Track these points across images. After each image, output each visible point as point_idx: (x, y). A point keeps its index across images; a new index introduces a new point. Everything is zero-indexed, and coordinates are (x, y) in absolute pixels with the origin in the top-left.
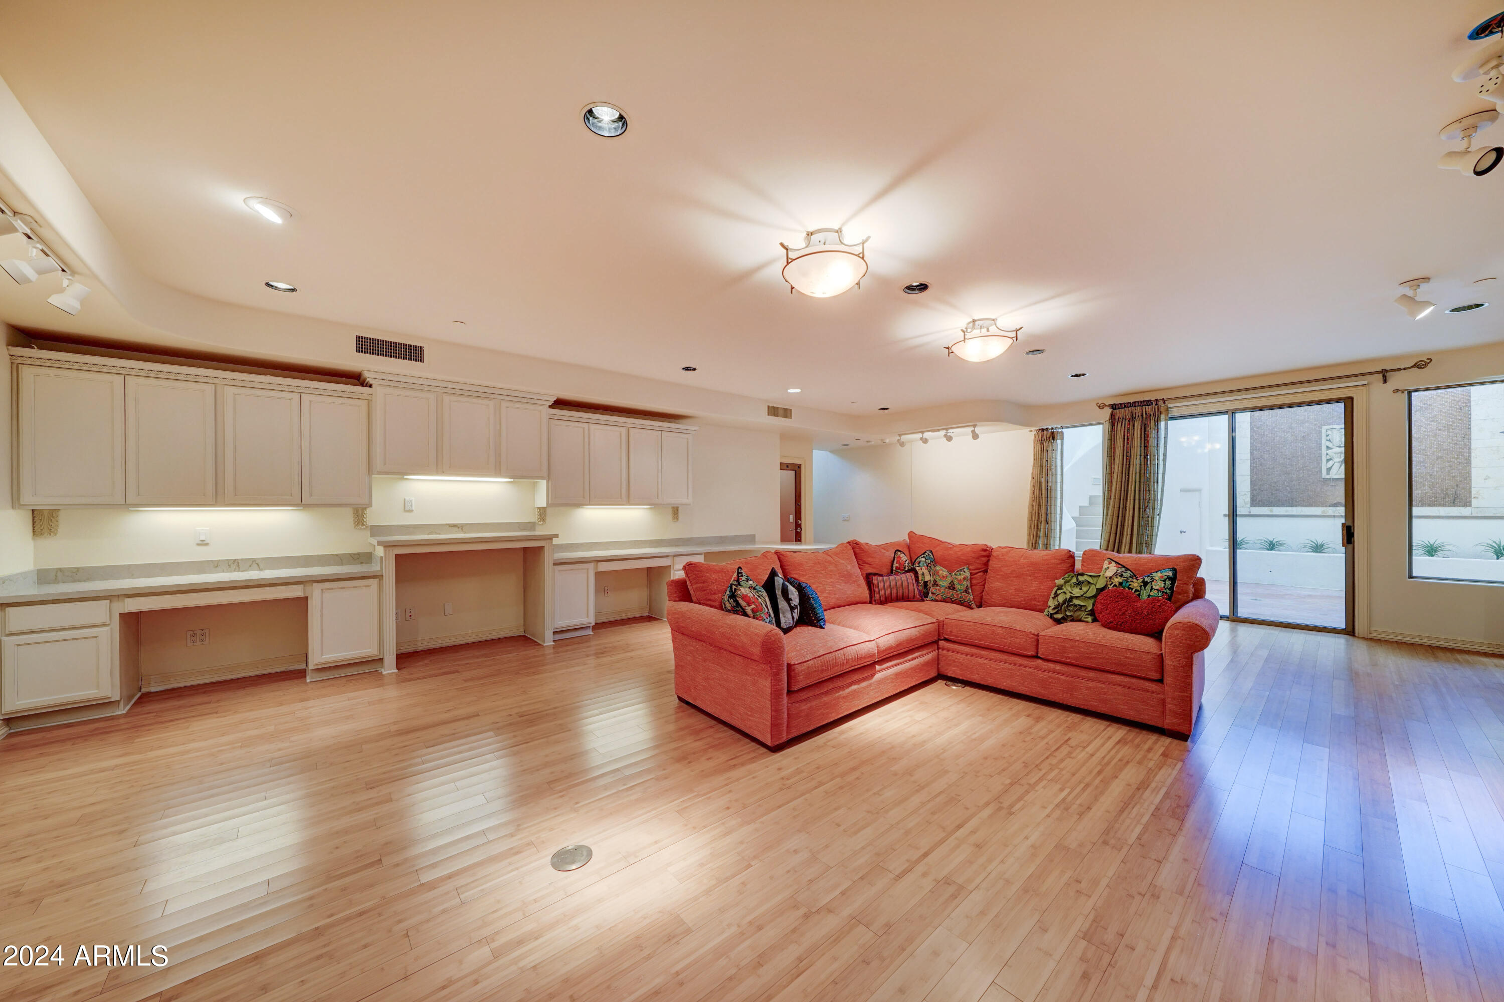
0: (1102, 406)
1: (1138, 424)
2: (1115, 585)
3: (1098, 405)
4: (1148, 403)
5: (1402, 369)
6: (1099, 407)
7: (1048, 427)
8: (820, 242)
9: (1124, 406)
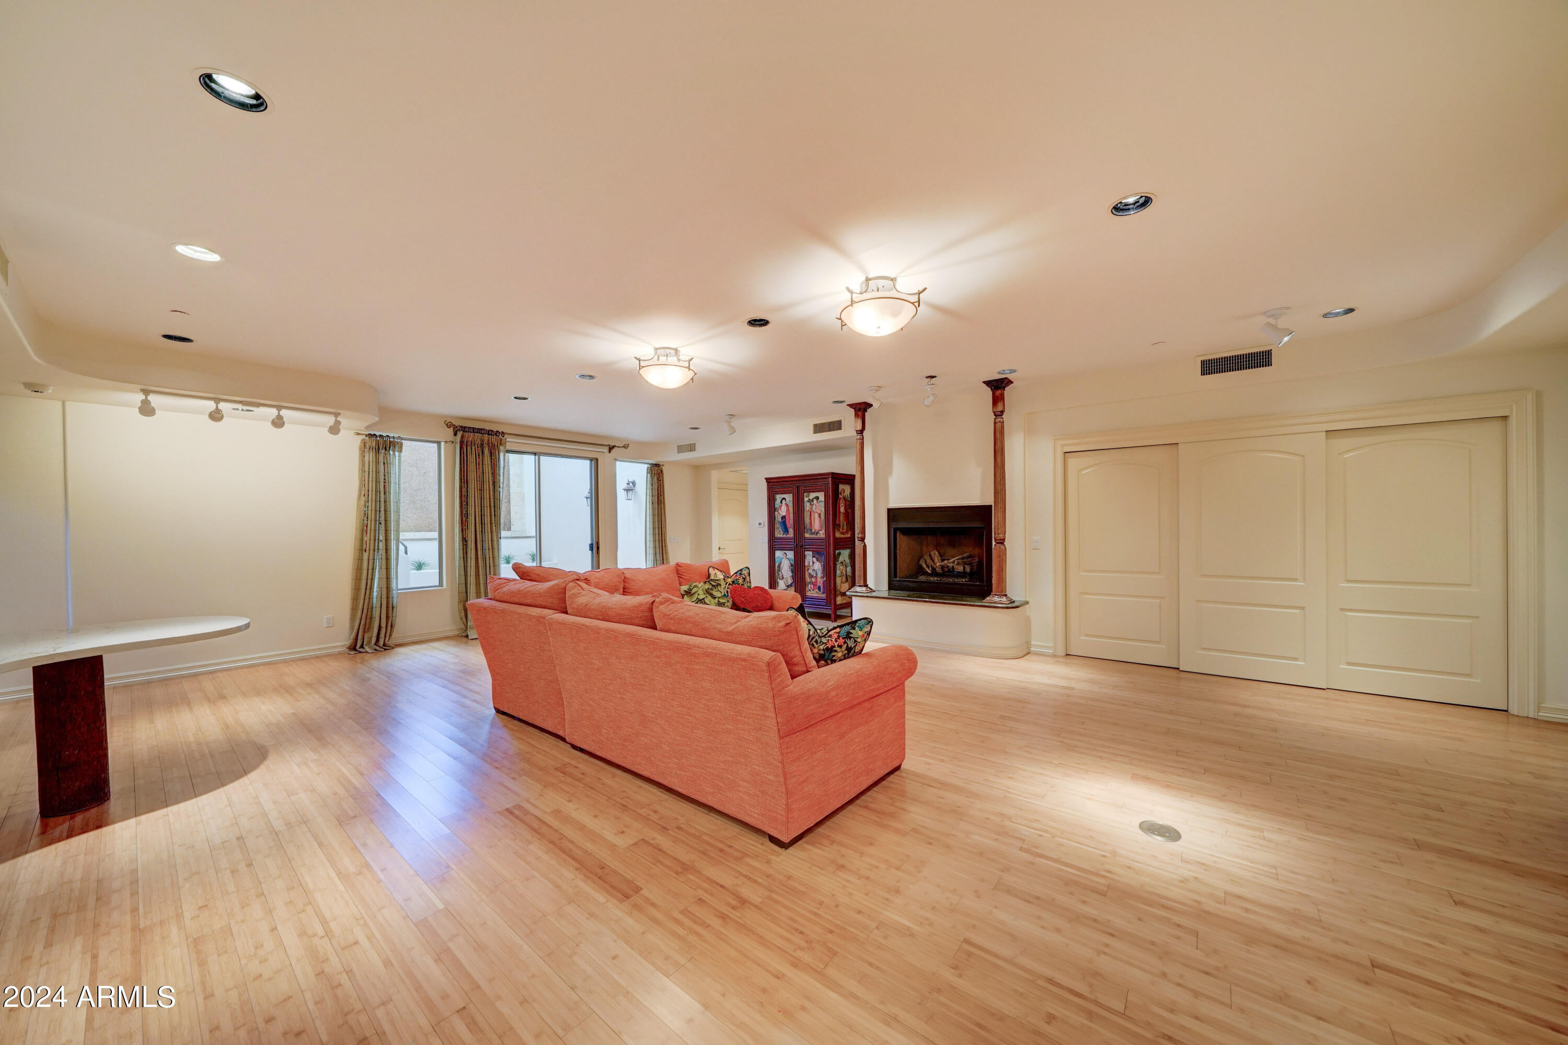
0: (449, 425)
1: (486, 451)
2: (730, 584)
3: (446, 423)
4: (490, 433)
5: (623, 447)
6: (447, 425)
7: (388, 434)
8: (883, 287)
9: (474, 430)
